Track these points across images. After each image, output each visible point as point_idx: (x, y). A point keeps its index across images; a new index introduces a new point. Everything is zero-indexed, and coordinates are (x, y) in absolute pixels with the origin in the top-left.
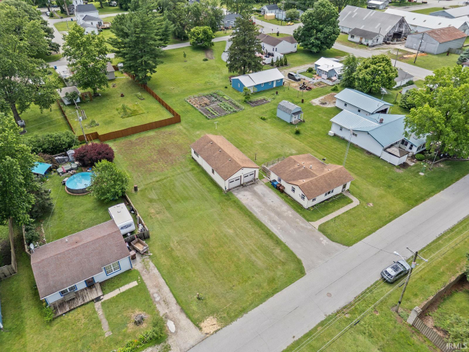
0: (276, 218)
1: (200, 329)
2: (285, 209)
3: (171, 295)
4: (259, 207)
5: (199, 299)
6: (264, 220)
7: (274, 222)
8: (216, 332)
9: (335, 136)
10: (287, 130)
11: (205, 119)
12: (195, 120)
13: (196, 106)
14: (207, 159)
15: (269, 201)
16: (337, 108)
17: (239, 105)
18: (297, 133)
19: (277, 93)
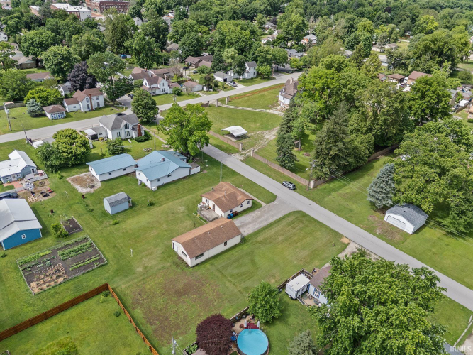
0: (263, 218)
1: (349, 243)
4: (255, 225)
5: (334, 246)
8: (347, 238)
9: (159, 187)
10: (144, 209)
11: (106, 267)
12: (107, 275)
13: (61, 280)
14: (215, 245)
15: (247, 221)
16: (105, 181)
17: (73, 241)
18: (151, 204)
19: (52, 212)
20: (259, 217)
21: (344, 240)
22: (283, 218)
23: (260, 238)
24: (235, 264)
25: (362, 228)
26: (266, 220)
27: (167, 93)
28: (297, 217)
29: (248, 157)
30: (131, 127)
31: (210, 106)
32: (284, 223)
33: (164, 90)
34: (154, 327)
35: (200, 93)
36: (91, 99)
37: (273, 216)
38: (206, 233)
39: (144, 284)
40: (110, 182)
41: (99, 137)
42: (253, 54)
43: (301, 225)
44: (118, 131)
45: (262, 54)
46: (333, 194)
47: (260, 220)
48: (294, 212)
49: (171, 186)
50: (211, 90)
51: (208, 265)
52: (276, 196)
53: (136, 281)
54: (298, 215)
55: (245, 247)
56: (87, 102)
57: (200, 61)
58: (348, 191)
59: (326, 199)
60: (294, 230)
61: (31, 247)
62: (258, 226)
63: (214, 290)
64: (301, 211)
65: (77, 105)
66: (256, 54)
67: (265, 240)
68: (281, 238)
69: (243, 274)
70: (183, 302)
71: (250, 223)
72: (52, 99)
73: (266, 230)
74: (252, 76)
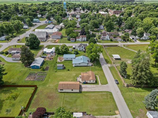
0: (94, 88)
1: (117, 114)
2: (92, 86)
3: (107, 116)
4: (89, 89)
5: (110, 111)
6: (93, 90)
7: (96, 89)
8: (119, 112)
9: (75, 66)
10: (65, 71)
11: (42, 81)
12: (40, 83)
13: (32, 80)
14: (68, 89)
15: (89, 87)
16: (65, 60)
17: (43, 72)
18: (69, 70)
19: (47, 64)
20: (94, 87)
21: (117, 112)
22: (101, 92)
23: (87, 94)
24: (70, 98)
25: (131, 112)
26: (95, 89)
27: (108, 40)
28: (107, 94)
29: (113, 66)
30: (84, 47)
31: (118, 46)
32: (100, 93)
33: (107, 39)
34: (34, 102)
35: (119, 42)
36: (82, 38)
37: (98, 89)
38: (68, 84)
39: (44, 90)
40: (66, 61)
41: (75, 48)
42: (150, 31)
43: (106, 97)
44: (80, 48)
45: (154, 31)
46: (133, 93)
47: (93, 88)
48: (108, 92)
49: (79, 67)
50: (124, 41)
51: (63, 94)
52: (107, 83)
53: (44, 88)
54: (108, 93)
55: (79, 94)
56: (81, 39)
57: (129, 31)
58: (141, 94)
59: (127, 93)
60: (101, 98)
61: (36, 70)
62: (90, 90)
63: (57, 102)
64: (111, 93)
65: (79, 39)
66: (151, 31)
67: (88, 95)
68: (93, 98)
69: (69, 102)
70: (47, 100)
71: (89, 88)
72: (73, 36)
73: (91, 93)
74: (147, 39)
